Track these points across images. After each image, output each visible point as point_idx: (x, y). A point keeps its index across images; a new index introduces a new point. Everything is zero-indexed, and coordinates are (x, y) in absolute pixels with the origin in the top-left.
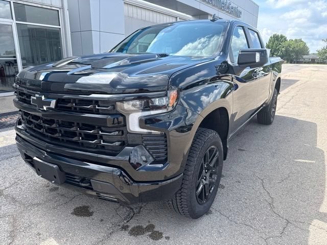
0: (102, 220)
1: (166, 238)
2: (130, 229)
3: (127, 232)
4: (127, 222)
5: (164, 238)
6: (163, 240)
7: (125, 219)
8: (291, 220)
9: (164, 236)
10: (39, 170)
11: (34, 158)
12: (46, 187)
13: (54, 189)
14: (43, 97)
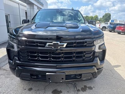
0: (68, 92)
3: (81, 92)
4: (76, 88)
9: (92, 87)
10: (49, 79)
11: (47, 74)
12: (25, 90)
13: (30, 89)
14: (59, 43)
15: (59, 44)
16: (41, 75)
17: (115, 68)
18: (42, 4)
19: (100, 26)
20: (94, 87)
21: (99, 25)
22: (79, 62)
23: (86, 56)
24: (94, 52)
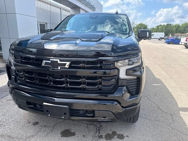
0: (84, 136)
1: (126, 136)
2: (104, 136)
3: (104, 139)
4: (99, 133)
5: (126, 137)
6: (126, 138)
7: (97, 132)
8: (172, 113)
9: (125, 136)
10: (47, 111)
11: (44, 103)
12: (29, 123)
13: (36, 124)
14: (58, 60)
15: (59, 62)
16: (39, 105)
17: (181, 112)
18: (93, 8)
19: (186, 41)
20: (127, 136)
21: (185, 39)
22: (92, 92)
23: (103, 83)
24: (118, 79)
